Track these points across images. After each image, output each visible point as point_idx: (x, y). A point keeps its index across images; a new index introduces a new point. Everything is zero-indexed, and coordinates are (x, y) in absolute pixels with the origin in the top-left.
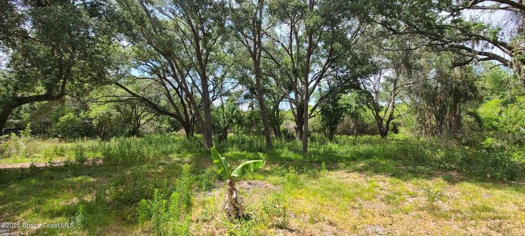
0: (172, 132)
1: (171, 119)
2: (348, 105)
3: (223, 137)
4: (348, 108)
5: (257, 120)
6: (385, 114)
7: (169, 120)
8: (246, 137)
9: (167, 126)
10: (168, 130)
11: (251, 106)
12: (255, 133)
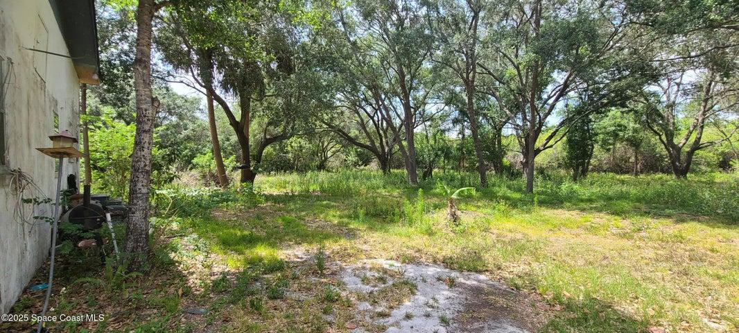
0: (360, 166)
1: (359, 150)
2: (620, 125)
3: (428, 174)
4: (621, 130)
5: (470, 152)
6: (687, 139)
7: (357, 152)
8: (456, 174)
9: (354, 159)
10: (356, 164)
11: (462, 132)
12: (468, 169)
